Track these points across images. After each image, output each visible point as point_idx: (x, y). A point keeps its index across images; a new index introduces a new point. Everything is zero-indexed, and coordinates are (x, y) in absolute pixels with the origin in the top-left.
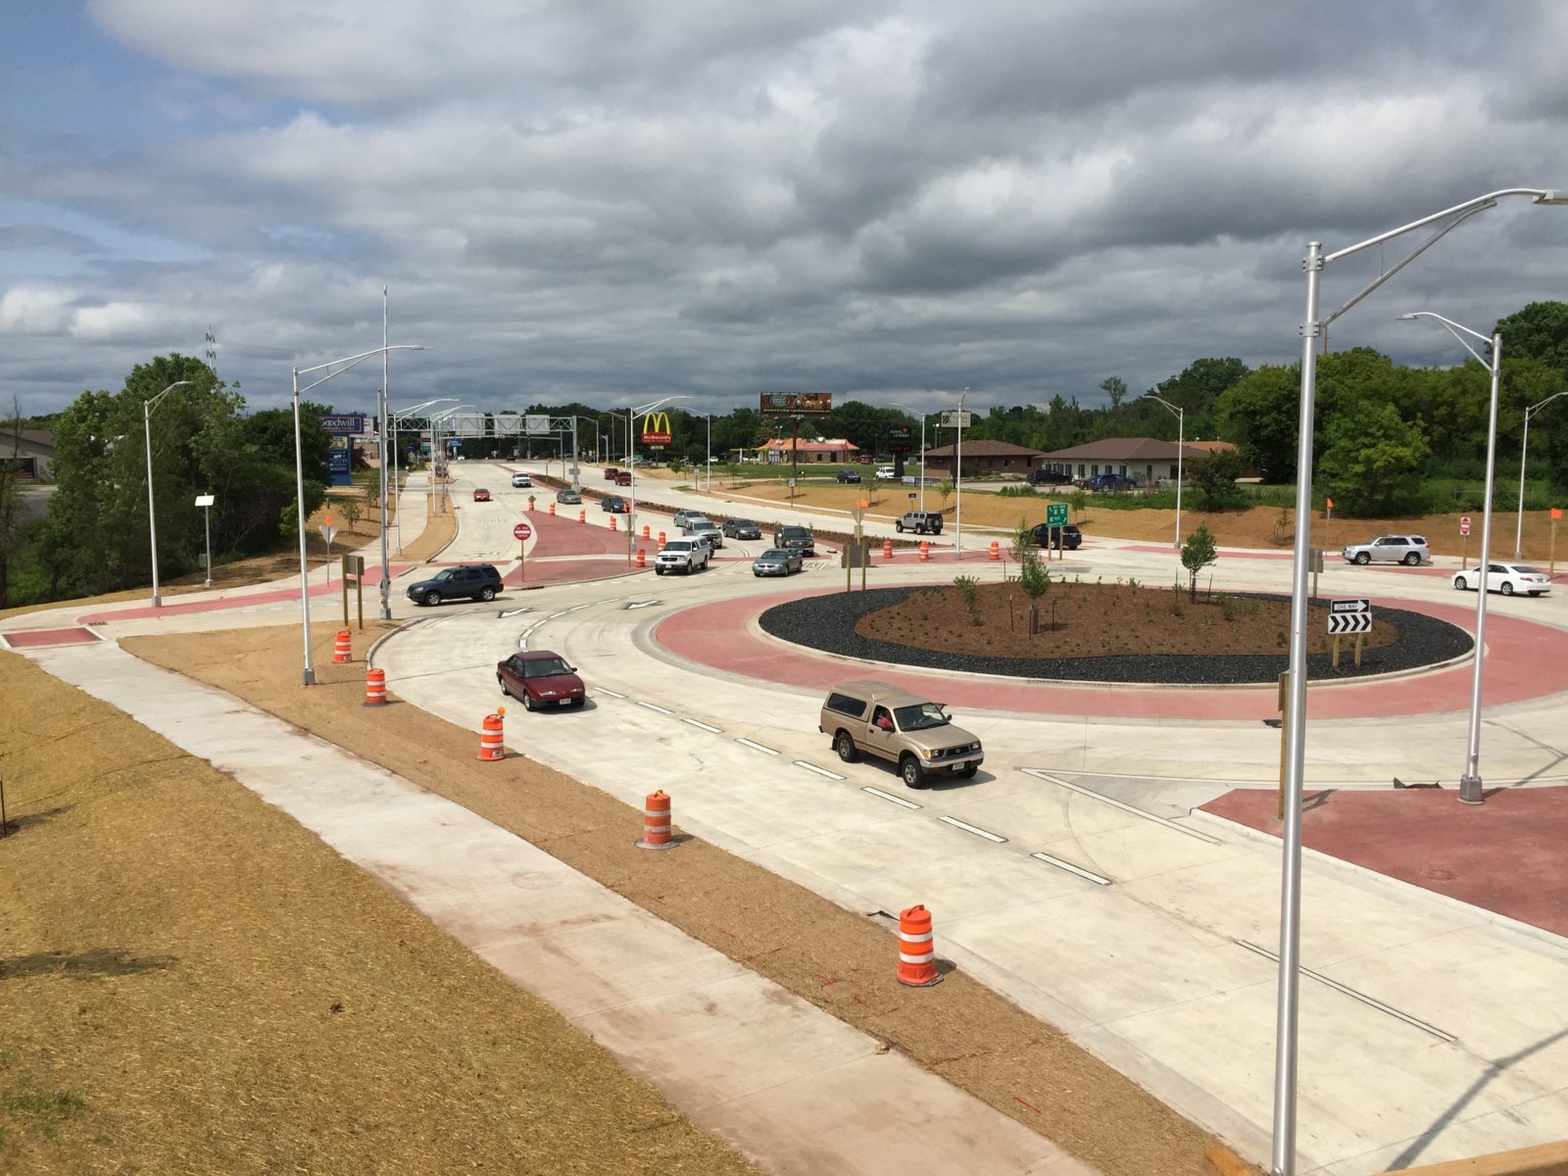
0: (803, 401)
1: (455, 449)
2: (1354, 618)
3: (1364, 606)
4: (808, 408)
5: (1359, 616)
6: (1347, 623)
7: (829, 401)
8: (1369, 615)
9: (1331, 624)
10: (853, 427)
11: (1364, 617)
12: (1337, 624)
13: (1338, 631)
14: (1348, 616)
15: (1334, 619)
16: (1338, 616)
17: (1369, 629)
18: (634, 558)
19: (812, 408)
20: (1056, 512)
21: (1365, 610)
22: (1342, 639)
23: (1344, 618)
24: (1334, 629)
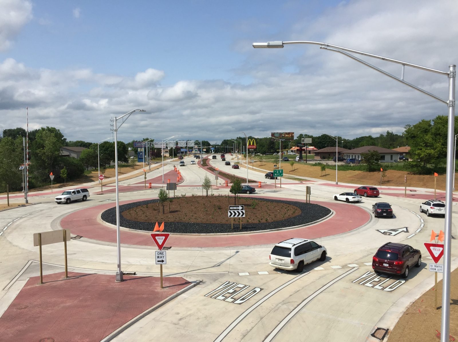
0: (285, 135)
1: (213, 150)
2: (238, 212)
3: (242, 208)
4: (286, 137)
5: (240, 211)
6: (235, 214)
7: (293, 135)
8: (244, 211)
9: (229, 214)
10: (324, 142)
11: (242, 212)
12: (231, 214)
13: (232, 216)
14: (236, 211)
15: (230, 212)
16: (232, 211)
17: (244, 216)
18: (148, 185)
19: (288, 137)
20: (278, 172)
21: (242, 209)
22: (234, 219)
23: (234, 212)
24: (230, 216)
